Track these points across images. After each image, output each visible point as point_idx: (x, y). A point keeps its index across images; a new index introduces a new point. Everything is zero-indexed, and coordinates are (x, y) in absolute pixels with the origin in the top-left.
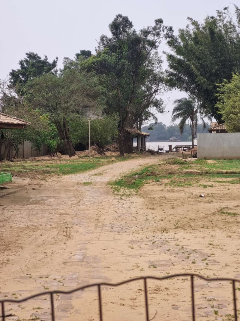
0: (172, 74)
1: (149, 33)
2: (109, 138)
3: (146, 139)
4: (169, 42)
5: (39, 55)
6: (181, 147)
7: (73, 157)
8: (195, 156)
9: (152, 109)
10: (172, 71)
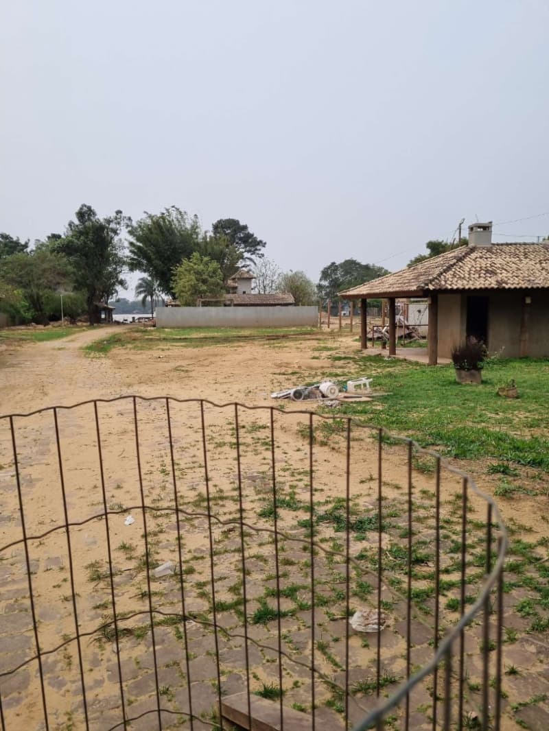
0: (132, 259)
1: (112, 221)
2: (80, 311)
3: (113, 312)
4: (129, 232)
5: (11, 236)
6: (142, 318)
7: (47, 327)
8: (154, 326)
9: (118, 288)
10: (132, 256)
